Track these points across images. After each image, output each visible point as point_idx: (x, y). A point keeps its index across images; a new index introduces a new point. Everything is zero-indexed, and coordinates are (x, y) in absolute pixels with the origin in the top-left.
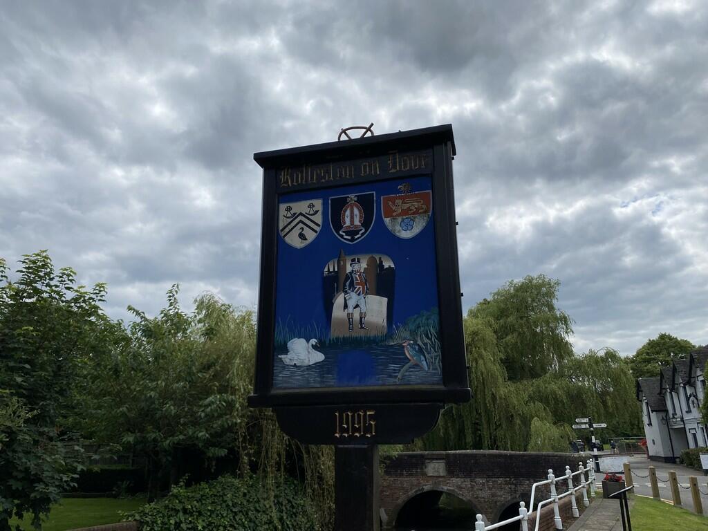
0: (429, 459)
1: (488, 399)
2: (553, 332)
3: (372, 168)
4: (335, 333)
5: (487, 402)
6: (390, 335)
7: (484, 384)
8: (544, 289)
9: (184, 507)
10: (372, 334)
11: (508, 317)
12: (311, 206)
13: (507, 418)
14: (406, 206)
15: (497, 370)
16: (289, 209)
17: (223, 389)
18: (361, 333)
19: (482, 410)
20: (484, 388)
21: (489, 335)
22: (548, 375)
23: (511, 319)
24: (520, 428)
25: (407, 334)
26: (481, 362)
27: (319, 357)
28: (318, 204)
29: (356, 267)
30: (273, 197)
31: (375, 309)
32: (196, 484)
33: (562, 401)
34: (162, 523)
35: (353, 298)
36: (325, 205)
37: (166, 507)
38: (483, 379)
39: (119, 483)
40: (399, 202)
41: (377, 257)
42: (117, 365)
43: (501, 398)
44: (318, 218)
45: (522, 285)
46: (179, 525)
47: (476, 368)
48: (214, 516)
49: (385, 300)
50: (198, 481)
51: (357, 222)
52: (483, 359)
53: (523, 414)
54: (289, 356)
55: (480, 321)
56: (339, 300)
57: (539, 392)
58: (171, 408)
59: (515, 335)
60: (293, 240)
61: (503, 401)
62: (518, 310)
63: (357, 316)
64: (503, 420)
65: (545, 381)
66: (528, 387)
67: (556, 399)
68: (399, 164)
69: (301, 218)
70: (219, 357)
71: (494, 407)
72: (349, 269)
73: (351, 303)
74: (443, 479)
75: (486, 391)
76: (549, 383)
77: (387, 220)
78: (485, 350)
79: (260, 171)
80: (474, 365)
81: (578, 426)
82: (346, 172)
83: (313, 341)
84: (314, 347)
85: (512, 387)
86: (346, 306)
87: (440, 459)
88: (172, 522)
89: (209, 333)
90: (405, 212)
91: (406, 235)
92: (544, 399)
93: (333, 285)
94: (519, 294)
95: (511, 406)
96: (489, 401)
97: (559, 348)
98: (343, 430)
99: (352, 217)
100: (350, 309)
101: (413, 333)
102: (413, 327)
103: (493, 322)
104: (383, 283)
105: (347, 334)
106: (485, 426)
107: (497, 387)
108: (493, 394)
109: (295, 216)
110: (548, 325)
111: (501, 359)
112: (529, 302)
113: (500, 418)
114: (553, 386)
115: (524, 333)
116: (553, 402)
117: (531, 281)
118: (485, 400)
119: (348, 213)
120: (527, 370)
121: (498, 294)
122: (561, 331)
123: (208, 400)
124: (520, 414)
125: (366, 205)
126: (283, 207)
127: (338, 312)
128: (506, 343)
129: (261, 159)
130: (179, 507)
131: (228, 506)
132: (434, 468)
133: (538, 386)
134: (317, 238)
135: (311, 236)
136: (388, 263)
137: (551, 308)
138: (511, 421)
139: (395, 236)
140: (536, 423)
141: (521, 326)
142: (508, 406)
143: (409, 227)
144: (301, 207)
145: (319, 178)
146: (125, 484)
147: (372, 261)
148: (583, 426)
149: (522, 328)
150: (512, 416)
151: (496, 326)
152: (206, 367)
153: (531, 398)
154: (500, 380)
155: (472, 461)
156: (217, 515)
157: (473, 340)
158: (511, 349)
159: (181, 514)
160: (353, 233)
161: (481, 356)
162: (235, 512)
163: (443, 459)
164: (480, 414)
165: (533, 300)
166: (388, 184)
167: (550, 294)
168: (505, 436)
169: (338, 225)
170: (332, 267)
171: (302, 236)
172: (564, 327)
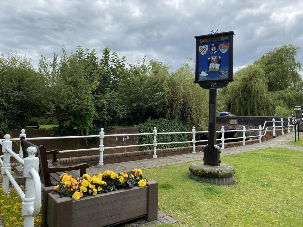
0: (231, 118)
1: (259, 98)
2: (292, 70)
3: (218, 39)
4: (210, 70)
5: (258, 100)
6: (220, 71)
7: (257, 92)
8: (291, 51)
9: (151, 125)
10: (217, 70)
11: (272, 64)
12: (206, 47)
13: (266, 106)
14: (224, 47)
15: (264, 87)
16: (201, 47)
17: (161, 91)
18: (215, 70)
19: (255, 103)
20: (258, 94)
21: (262, 72)
22: (287, 89)
23: (273, 65)
24: (272, 110)
25: (223, 70)
26: (257, 83)
27: (207, 75)
28: (207, 46)
29: (214, 58)
30: (198, 44)
31: (217, 66)
32: (153, 119)
33: (292, 100)
34: (146, 128)
35: (213, 64)
36: (208, 46)
37: (146, 124)
38: (257, 90)
39: (124, 122)
40: (223, 46)
41: (218, 56)
42: (129, 82)
43: (264, 98)
44: (207, 49)
45: (280, 49)
46: (151, 130)
47: (255, 85)
48: (160, 128)
49: (219, 64)
50: (154, 119)
51: (214, 50)
52: (258, 82)
53: (273, 104)
54: (202, 74)
55: (258, 66)
56: (211, 65)
57: (282, 96)
58: (146, 96)
59: (274, 72)
60: (202, 53)
61: (265, 99)
62: (277, 61)
63: (214, 68)
64: (264, 107)
65: (286, 92)
66: (278, 93)
67: (289, 99)
68: (223, 39)
69: (203, 49)
70: (158, 80)
71: (261, 102)
72: (213, 59)
73: (213, 65)
74: (236, 125)
75: (258, 95)
76: (288, 92)
77: (220, 49)
78: (259, 78)
79: (196, 39)
80: (254, 85)
81: (296, 109)
82: (213, 40)
83: (206, 72)
84: (206, 73)
85: (270, 94)
86: (212, 66)
87: (235, 118)
88: (149, 128)
89: (156, 72)
90: (224, 48)
91: (224, 52)
92: (284, 99)
93: (209, 62)
94: (279, 53)
95: (268, 101)
96: (259, 99)
97: (294, 77)
98: (211, 86)
99: (213, 49)
100: (213, 66)
101: (224, 70)
102: (224, 69)
103: (264, 66)
104: (219, 61)
105: (212, 70)
106: (256, 109)
107: (263, 93)
108: (261, 96)
109: (202, 49)
110: (291, 67)
111: (266, 82)
112: (283, 57)
113: (263, 106)
114: (289, 94)
115: (279, 71)
116: (288, 100)
117: (285, 48)
118: (257, 99)
119: (213, 48)
120: (278, 86)
121: (268, 53)
122: (297, 70)
123: (157, 94)
124: (272, 105)
125: (216, 46)
126: (200, 47)
127: (210, 67)
128: (270, 76)
129: (196, 37)
130: (150, 125)
131: (164, 126)
132: (233, 122)
133: (282, 94)
134: (206, 53)
135: (205, 52)
136: (220, 58)
137: (293, 59)
138: (268, 107)
139: (222, 53)
140: (278, 108)
141: (278, 67)
142: (267, 101)
143: (224, 51)
144: (203, 47)
145: (207, 41)
146: (126, 122)
147: (217, 57)
148: (299, 109)
149: (278, 69)
150: (269, 105)
151: (265, 68)
152: (155, 84)
153: (278, 98)
154: (265, 91)
155: (248, 119)
156: (161, 128)
157: (254, 74)
158: (272, 78)
159: (151, 127)
160: (213, 52)
161: (257, 81)
162: (166, 128)
163: (237, 118)
164: (255, 105)
165: (285, 56)
166: (221, 42)
167: (294, 53)
168: (264, 113)
169: (211, 50)
170: (209, 58)
171: (204, 53)
172: (299, 68)
